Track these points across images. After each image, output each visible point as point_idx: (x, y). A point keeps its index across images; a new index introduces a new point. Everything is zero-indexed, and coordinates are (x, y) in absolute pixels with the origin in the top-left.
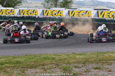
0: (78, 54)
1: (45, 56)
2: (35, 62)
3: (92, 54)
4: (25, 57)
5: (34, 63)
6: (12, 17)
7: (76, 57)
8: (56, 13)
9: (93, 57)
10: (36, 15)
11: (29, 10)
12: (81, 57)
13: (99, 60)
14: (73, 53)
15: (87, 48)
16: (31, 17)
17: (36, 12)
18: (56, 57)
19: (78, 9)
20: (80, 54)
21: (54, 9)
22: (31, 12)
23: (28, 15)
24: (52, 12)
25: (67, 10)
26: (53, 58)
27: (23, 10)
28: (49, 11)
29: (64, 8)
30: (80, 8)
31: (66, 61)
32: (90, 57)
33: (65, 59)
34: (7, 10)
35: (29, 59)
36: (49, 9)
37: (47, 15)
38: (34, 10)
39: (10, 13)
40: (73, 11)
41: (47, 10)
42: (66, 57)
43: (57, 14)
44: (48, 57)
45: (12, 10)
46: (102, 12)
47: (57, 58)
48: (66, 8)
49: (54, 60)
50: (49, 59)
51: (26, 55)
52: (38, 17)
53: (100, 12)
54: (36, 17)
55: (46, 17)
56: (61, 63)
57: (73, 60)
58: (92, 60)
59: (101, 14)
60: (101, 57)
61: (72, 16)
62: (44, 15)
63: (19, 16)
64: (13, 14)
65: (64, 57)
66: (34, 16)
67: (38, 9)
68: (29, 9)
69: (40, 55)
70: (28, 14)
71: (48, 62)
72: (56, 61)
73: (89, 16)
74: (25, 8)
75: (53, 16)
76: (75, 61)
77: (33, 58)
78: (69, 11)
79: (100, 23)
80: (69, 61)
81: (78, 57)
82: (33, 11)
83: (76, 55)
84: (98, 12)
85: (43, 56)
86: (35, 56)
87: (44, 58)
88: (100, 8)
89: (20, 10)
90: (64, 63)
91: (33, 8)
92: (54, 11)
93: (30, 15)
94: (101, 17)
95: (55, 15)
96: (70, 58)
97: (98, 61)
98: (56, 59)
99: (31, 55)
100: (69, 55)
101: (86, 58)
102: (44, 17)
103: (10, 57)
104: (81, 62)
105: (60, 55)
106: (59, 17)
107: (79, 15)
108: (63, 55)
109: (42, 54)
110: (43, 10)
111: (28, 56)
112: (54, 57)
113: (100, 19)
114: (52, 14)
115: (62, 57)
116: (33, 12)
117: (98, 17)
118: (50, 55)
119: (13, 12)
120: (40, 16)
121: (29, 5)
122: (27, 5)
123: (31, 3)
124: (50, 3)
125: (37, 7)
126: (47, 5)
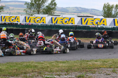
0: (61, 62)
1: (28, 64)
2: (17, 70)
3: (75, 62)
4: (6, 65)
5: (15, 71)
7: (59, 65)
8: (38, 19)
9: (76, 65)
10: (18, 22)
11: (11, 17)
12: (64, 65)
13: (83, 68)
14: (56, 61)
15: (70, 56)
16: (13, 24)
17: (18, 19)
18: (38, 65)
19: (61, 16)
20: (63, 62)
21: (37, 15)
22: (13, 18)
23: (10, 22)
24: (35, 19)
25: (50, 17)
26: (36, 66)
27: (5, 16)
28: (32, 17)
29: (47, 15)
30: (63, 15)
31: (49, 70)
32: (73, 65)
33: (48, 67)
35: (11, 67)
36: (32, 15)
37: (30, 22)
38: (17, 17)
40: (56, 18)
41: (29, 17)
42: (48, 65)
43: (39, 21)
46: (86, 19)
47: (40, 66)
48: (49, 15)
49: (36, 68)
50: (31, 67)
51: (7, 63)
52: (20, 24)
53: (83, 19)
54: (18, 23)
55: (28, 24)
56: (44, 71)
57: (56, 68)
58: (75, 68)
59: (85, 21)
60: (84, 65)
61: (55, 23)
62: (26, 22)
65: (46, 65)
66: (16, 22)
67: (20, 16)
68: (11, 15)
69: (22, 63)
70: (9, 20)
71: (31, 70)
72: (38, 69)
73: (72, 24)
75: (35, 22)
76: (57, 69)
77: (15, 66)
78: (52, 18)
79: (84, 30)
80: (51, 69)
81: (61, 65)
82: (15, 17)
83: (59, 63)
84: (81, 19)
85: (25, 64)
86: (16, 64)
87: (26, 66)
88: (84, 15)
89: (1, 16)
90: (46, 71)
91: (15, 14)
92: (36, 17)
93: (12, 22)
94: (84, 24)
95: (38, 21)
96: (53, 66)
97: (81, 69)
98: (38, 67)
99: (13, 63)
100: (52, 63)
101: (69, 66)
102: (26, 24)
104: (64, 70)
105: (42, 63)
106: (42, 24)
107: (62, 22)
108: (46, 63)
109: (24, 62)
110: (25, 17)
111: (10, 64)
112: (36, 64)
113: (83, 26)
114: (34, 21)
115: (45, 65)
116: (15, 19)
117: (82, 24)
118: (33, 62)
120: (22, 23)
121: (11, 12)
122: (9, 12)
123: (13, 9)
124: (32, 10)
125: (19, 13)
126: (29, 11)
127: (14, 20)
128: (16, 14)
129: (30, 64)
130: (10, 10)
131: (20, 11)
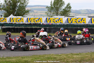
0: (75, 54)
3: (86, 54)
4: (32, 57)
6: (21, 24)
7: (74, 57)
8: (57, 20)
9: (87, 57)
10: (41, 22)
11: (35, 18)
12: (78, 56)
13: (93, 59)
14: (71, 54)
16: (37, 24)
17: (41, 20)
18: (57, 57)
19: (75, 16)
20: (77, 54)
22: (37, 20)
23: (34, 22)
25: (66, 18)
26: (55, 58)
27: (30, 18)
28: (52, 19)
30: (77, 16)
31: (66, 60)
32: (85, 56)
33: (65, 58)
34: (17, 18)
35: (35, 59)
36: (52, 17)
37: (50, 22)
38: (40, 18)
39: (20, 21)
40: (71, 18)
41: (50, 18)
44: (50, 57)
45: (21, 18)
48: (65, 16)
50: (51, 59)
53: (93, 19)
54: (41, 24)
55: (49, 24)
56: (61, 62)
57: (71, 59)
58: (87, 59)
61: (70, 23)
62: (47, 22)
63: (27, 23)
64: (22, 22)
65: (63, 57)
66: (39, 23)
67: (42, 17)
68: (35, 17)
69: (44, 56)
70: (34, 21)
73: (84, 23)
74: (32, 16)
75: (54, 23)
77: (38, 58)
78: (68, 19)
79: (93, 28)
80: (68, 60)
83: (73, 55)
84: (91, 19)
85: (47, 56)
86: (40, 56)
87: (47, 58)
88: (93, 16)
89: (27, 18)
90: (64, 62)
92: (55, 18)
93: (36, 22)
95: (56, 22)
96: (69, 57)
98: (57, 59)
99: (37, 56)
100: (68, 55)
101: (82, 57)
102: (47, 24)
103: (19, 57)
104: (78, 61)
105: (60, 55)
106: (60, 23)
107: (76, 22)
108: (63, 55)
109: (46, 55)
110: (47, 18)
111: (35, 56)
112: (55, 56)
114: (54, 21)
117: (92, 23)
118: (53, 55)
119: (22, 20)
120: (44, 23)
121: (35, 14)
122: (34, 14)
123: (37, 12)
124: (52, 12)
125: (42, 15)
126: (50, 14)
127: (38, 21)
128: (39, 16)
129: (51, 56)
130: (34, 13)
131: (42, 14)
